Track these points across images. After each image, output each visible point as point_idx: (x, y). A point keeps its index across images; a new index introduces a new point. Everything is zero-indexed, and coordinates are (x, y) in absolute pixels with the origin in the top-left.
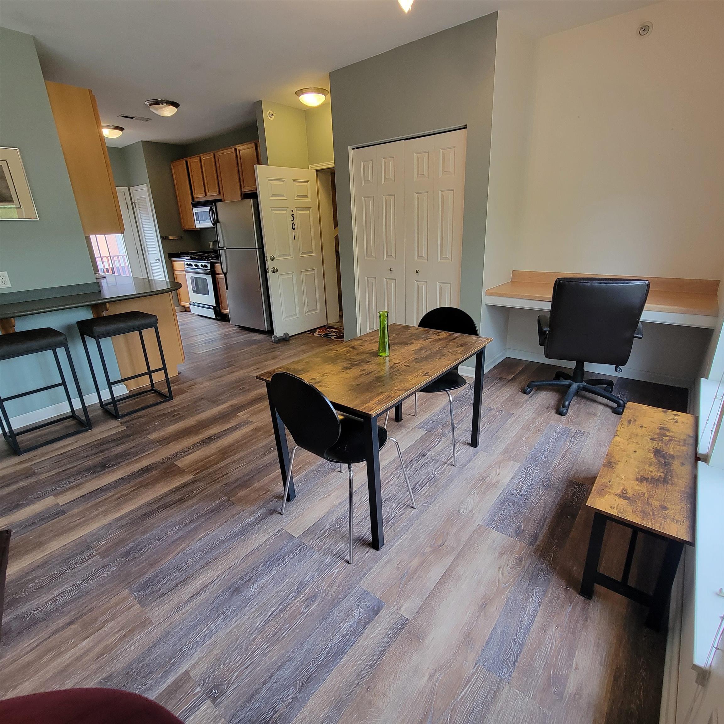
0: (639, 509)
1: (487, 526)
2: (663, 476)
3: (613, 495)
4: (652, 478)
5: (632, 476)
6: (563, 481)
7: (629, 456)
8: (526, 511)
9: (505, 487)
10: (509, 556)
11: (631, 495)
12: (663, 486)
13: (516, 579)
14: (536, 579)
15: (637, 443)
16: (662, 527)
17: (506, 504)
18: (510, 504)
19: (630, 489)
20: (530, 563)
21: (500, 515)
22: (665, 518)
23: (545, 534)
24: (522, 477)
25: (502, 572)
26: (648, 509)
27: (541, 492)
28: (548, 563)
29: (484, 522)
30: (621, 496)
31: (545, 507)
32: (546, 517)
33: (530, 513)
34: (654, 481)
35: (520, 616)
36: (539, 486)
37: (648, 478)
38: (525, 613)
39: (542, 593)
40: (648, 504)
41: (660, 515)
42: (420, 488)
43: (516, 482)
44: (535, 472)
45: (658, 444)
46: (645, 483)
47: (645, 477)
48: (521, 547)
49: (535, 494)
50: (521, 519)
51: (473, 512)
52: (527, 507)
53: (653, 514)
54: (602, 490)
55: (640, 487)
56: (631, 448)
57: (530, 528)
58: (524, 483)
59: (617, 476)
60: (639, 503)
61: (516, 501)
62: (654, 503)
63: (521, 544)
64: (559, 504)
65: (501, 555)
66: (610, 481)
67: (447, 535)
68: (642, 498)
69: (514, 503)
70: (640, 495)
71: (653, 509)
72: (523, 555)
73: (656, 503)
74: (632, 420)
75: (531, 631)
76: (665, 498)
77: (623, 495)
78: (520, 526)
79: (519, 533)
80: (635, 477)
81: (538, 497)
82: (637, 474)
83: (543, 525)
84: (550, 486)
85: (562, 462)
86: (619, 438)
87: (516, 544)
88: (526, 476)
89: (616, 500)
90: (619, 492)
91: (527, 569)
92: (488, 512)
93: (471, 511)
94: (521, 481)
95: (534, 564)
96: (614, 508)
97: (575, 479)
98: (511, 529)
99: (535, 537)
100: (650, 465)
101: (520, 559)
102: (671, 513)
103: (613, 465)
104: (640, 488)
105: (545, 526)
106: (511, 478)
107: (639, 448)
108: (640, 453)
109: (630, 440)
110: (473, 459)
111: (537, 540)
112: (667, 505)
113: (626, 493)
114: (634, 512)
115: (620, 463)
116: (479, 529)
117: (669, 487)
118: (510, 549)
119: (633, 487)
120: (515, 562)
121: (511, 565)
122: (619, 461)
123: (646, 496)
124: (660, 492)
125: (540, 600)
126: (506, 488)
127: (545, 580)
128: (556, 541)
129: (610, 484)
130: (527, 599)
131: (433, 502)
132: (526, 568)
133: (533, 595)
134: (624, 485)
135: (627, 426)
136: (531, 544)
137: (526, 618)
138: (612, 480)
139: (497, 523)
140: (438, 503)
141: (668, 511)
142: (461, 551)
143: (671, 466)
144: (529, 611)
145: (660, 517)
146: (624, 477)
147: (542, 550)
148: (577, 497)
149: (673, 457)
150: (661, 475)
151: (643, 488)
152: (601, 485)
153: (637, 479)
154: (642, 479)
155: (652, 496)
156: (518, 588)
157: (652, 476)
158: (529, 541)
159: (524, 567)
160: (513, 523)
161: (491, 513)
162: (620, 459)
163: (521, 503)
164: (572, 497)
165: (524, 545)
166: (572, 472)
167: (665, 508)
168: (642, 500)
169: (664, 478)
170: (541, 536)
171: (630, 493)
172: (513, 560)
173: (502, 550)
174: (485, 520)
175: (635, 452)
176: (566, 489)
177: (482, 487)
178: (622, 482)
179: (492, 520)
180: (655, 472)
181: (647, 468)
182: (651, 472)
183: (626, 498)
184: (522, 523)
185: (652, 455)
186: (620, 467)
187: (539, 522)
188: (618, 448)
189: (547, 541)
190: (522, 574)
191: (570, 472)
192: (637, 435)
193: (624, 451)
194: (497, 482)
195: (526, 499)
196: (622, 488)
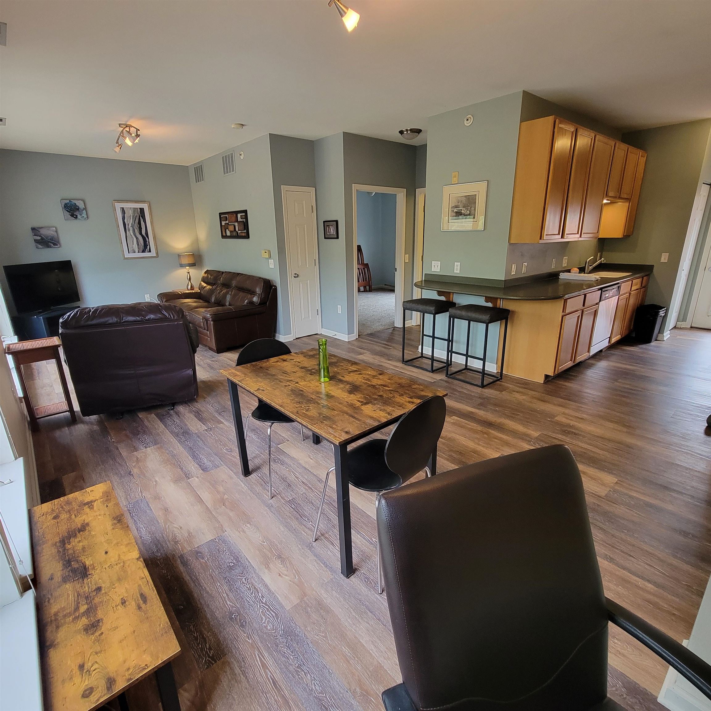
0: (74, 503)
1: (221, 535)
2: (66, 545)
3: (98, 498)
4: (75, 536)
5: (93, 524)
6: (230, 642)
7: (109, 542)
8: (215, 573)
9: (257, 571)
10: (184, 537)
11: (85, 508)
12: (63, 535)
13: (166, 533)
14: (156, 544)
15: (111, 566)
16: (53, 504)
17: (234, 561)
18: (233, 564)
19: (88, 512)
20: (168, 547)
21: (225, 550)
22: (53, 510)
23: (182, 573)
24: (264, 597)
25: (177, 527)
26: (67, 508)
27: (228, 603)
28: (159, 558)
29: (225, 535)
30: (92, 502)
31: (208, 593)
32: (196, 585)
33: (210, 575)
34: (73, 534)
35: (145, 524)
36: (239, 606)
37: (79, 533)
38: (144, 527)
39: (145, 542)
40: (69, 511)
41: (57, 510)
42: (292, 507)
43: (259, 586)
44: (264, 617)
45: (89, 587)
46: (79, 526)
47: (82, 531)
48: (186, 549)
49: (230, 594)
50: (210, 563)
51: (241, 533)
52: (219, 576)
53: (62, 507)
54: (107, 497)
55: (81, 520)
56: (113, 555)
57: (195, 564)
58: (252, 593)
59: (105, 515)
60: (76, 507)
61: (233, 571)
62: (64, 515)
63: (188, 550)
64: (202, 610)
65: (189, 533)
66: (107, 506)
67: (230, 509)
68: (76, 512)
69: (231, 568)
70: (79, 512)
71: (64, 510)
72: (178, 546)
73: (64, 516)
74: (143, 606)
75: (134, 525)
76: (58, 525)
77: (90, 504)
78: (203, 558)
79: (198, 554)
80: (91, 525)
81: (225, 595)
82: (90, 529)
83: (191, 577)
84: (231, 619)
85: (266, 675)
86: (134, 557)
87: (190, 547)
88: (262, 603)
89: (93, 497)
90: (95, 504)
91: (166, 542)
92: (234, 543)
93: (244, 531)
94: (258, 593)
95: (166, 549)
96: (91, 491)
97: (223, 663)
98: (205, 551)
99: (185, 563)
100: (84, 548)
101: (176, 543)
102: (50, 517)
103: (115, 521)
104: (81, 518)
105: (188, 578)
106: (268, 584)
107: (105, 561)
108: (100, 556)
109: (122, 564)
110: (319, 562)
111: (182, 563)
112: (54, 521)
113: (89, 507)
114: (76, 499)
115: (112, 528)
116: (222, 530)
117: (57, 539)
118: (189, 540)
119: (87, 516)
120: (177, 538)
121: (177, 535)
122: (113, 529)
123: (73, 516)
124: (63, 528)
125: (142, 538)
126: (255, 572)
127: (150, 549)
128: (169, 577)
129: (105, 505)
130: (149, 532)
131: (271, 511)
132: (168, 543)
133: (149, 537)
134: (95, 512)
135: (139, 586)
136: (182, 557)
137: (141, 526)
138: (106, 508)
139: (219, 543)
140: (267, 513)
141: (52, 517)
142: (211, 513)
143: (64, 565)
144: (143, 529)
145: (56, 509)
146: (99, 517)
147: (171, 561)
148: (196, 639)
149: (65, 580)
150: (68, 546)
151: (78, 521)
152: (111, 499)
153: (88, 524)
154: (84, 528)
155: (69, 520)
156: (160, 531)
157: (76, 538)
158: (185, 556)
159: (169, 542)
160: (210, 555)
161: (232, 544)
162: (114, 531)
163: (227, 574)
164: (201, 634)
165: (185, 551)
166: (237, 670)
167: (55, 518)
168: (75, 511)
169: (65, 544)
170: (182, 568)
171: (86, 509)
172: (179, 537)
173: (193, 536)
174: (227, 537)
175: (106, 553)
176: (215, 635)
177: (269, 551)
178: (98, 513)
179: (224, 541)
180: (76, 544)
181: (85, 543)
182: (79, 541)
183: (88, 503)
184: (205, 562)
185: (87, 563)
186: (109, 524)
187: (195, 576)
188: (125, 543)
189: (175, 570)
190: (166, 538)
191: (240, 667)
192: (119, 580)
193: (117, 543)
194: (268, 568)
195: (230, 583)
196: (95, 508)
